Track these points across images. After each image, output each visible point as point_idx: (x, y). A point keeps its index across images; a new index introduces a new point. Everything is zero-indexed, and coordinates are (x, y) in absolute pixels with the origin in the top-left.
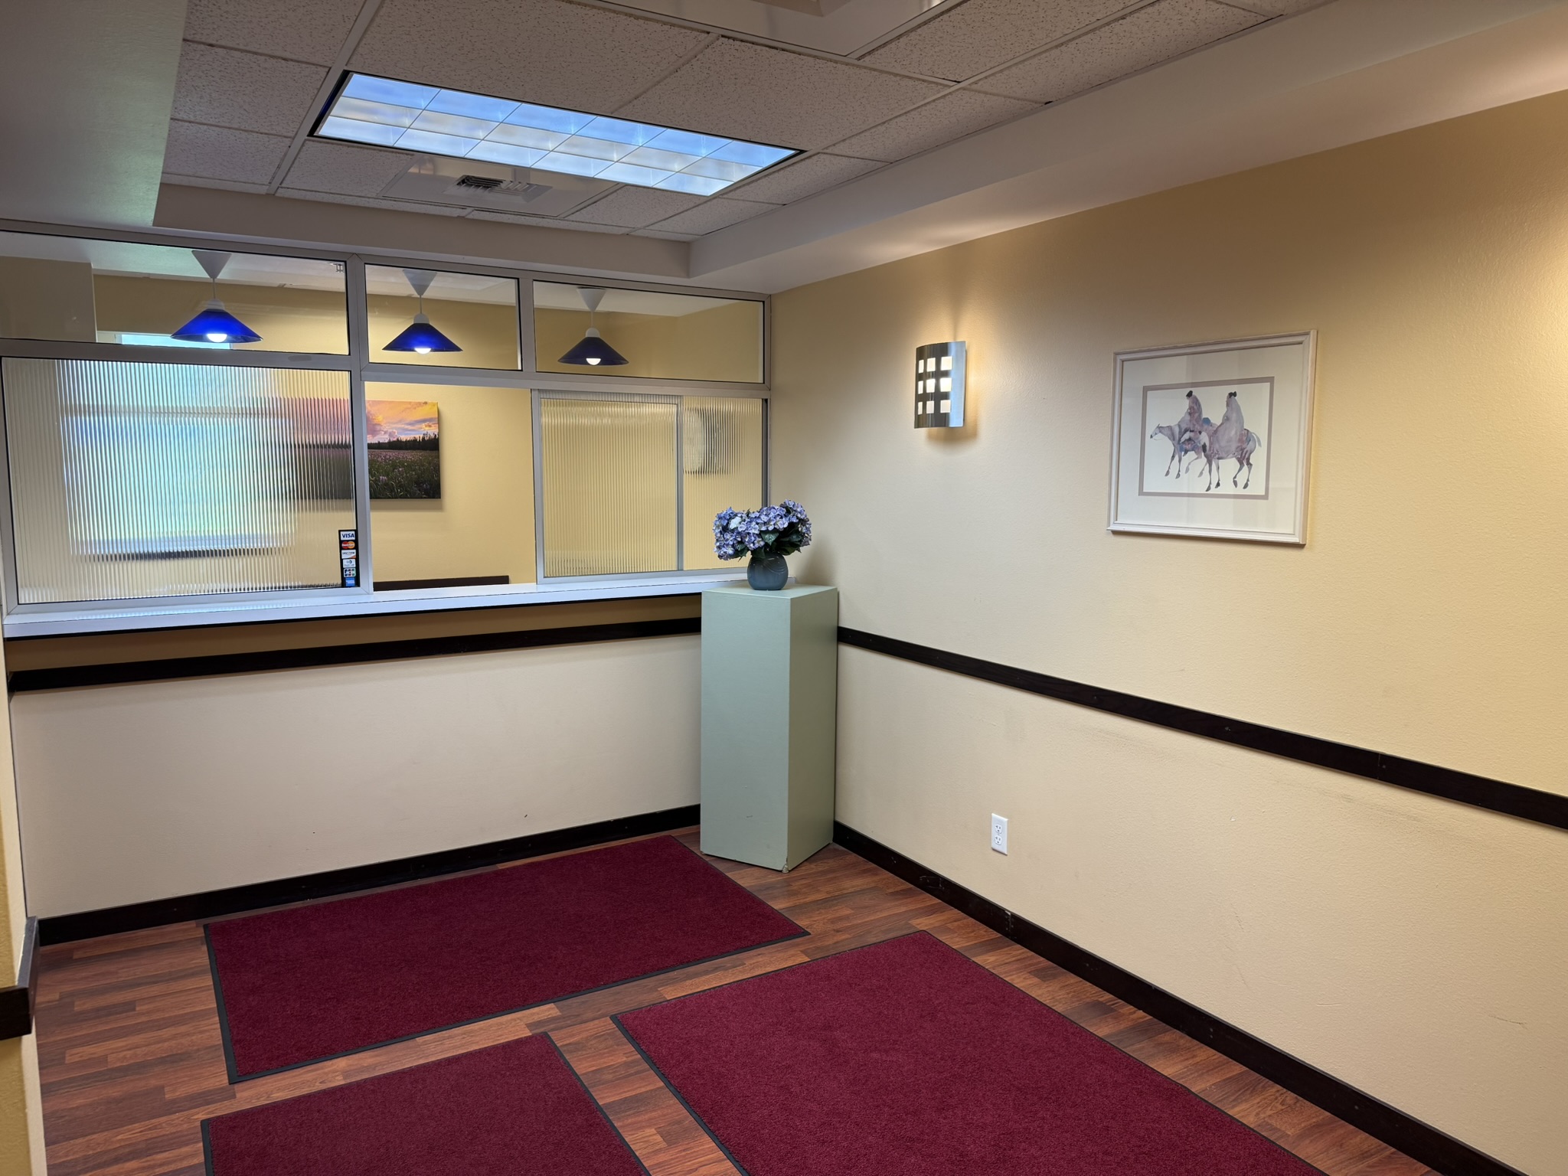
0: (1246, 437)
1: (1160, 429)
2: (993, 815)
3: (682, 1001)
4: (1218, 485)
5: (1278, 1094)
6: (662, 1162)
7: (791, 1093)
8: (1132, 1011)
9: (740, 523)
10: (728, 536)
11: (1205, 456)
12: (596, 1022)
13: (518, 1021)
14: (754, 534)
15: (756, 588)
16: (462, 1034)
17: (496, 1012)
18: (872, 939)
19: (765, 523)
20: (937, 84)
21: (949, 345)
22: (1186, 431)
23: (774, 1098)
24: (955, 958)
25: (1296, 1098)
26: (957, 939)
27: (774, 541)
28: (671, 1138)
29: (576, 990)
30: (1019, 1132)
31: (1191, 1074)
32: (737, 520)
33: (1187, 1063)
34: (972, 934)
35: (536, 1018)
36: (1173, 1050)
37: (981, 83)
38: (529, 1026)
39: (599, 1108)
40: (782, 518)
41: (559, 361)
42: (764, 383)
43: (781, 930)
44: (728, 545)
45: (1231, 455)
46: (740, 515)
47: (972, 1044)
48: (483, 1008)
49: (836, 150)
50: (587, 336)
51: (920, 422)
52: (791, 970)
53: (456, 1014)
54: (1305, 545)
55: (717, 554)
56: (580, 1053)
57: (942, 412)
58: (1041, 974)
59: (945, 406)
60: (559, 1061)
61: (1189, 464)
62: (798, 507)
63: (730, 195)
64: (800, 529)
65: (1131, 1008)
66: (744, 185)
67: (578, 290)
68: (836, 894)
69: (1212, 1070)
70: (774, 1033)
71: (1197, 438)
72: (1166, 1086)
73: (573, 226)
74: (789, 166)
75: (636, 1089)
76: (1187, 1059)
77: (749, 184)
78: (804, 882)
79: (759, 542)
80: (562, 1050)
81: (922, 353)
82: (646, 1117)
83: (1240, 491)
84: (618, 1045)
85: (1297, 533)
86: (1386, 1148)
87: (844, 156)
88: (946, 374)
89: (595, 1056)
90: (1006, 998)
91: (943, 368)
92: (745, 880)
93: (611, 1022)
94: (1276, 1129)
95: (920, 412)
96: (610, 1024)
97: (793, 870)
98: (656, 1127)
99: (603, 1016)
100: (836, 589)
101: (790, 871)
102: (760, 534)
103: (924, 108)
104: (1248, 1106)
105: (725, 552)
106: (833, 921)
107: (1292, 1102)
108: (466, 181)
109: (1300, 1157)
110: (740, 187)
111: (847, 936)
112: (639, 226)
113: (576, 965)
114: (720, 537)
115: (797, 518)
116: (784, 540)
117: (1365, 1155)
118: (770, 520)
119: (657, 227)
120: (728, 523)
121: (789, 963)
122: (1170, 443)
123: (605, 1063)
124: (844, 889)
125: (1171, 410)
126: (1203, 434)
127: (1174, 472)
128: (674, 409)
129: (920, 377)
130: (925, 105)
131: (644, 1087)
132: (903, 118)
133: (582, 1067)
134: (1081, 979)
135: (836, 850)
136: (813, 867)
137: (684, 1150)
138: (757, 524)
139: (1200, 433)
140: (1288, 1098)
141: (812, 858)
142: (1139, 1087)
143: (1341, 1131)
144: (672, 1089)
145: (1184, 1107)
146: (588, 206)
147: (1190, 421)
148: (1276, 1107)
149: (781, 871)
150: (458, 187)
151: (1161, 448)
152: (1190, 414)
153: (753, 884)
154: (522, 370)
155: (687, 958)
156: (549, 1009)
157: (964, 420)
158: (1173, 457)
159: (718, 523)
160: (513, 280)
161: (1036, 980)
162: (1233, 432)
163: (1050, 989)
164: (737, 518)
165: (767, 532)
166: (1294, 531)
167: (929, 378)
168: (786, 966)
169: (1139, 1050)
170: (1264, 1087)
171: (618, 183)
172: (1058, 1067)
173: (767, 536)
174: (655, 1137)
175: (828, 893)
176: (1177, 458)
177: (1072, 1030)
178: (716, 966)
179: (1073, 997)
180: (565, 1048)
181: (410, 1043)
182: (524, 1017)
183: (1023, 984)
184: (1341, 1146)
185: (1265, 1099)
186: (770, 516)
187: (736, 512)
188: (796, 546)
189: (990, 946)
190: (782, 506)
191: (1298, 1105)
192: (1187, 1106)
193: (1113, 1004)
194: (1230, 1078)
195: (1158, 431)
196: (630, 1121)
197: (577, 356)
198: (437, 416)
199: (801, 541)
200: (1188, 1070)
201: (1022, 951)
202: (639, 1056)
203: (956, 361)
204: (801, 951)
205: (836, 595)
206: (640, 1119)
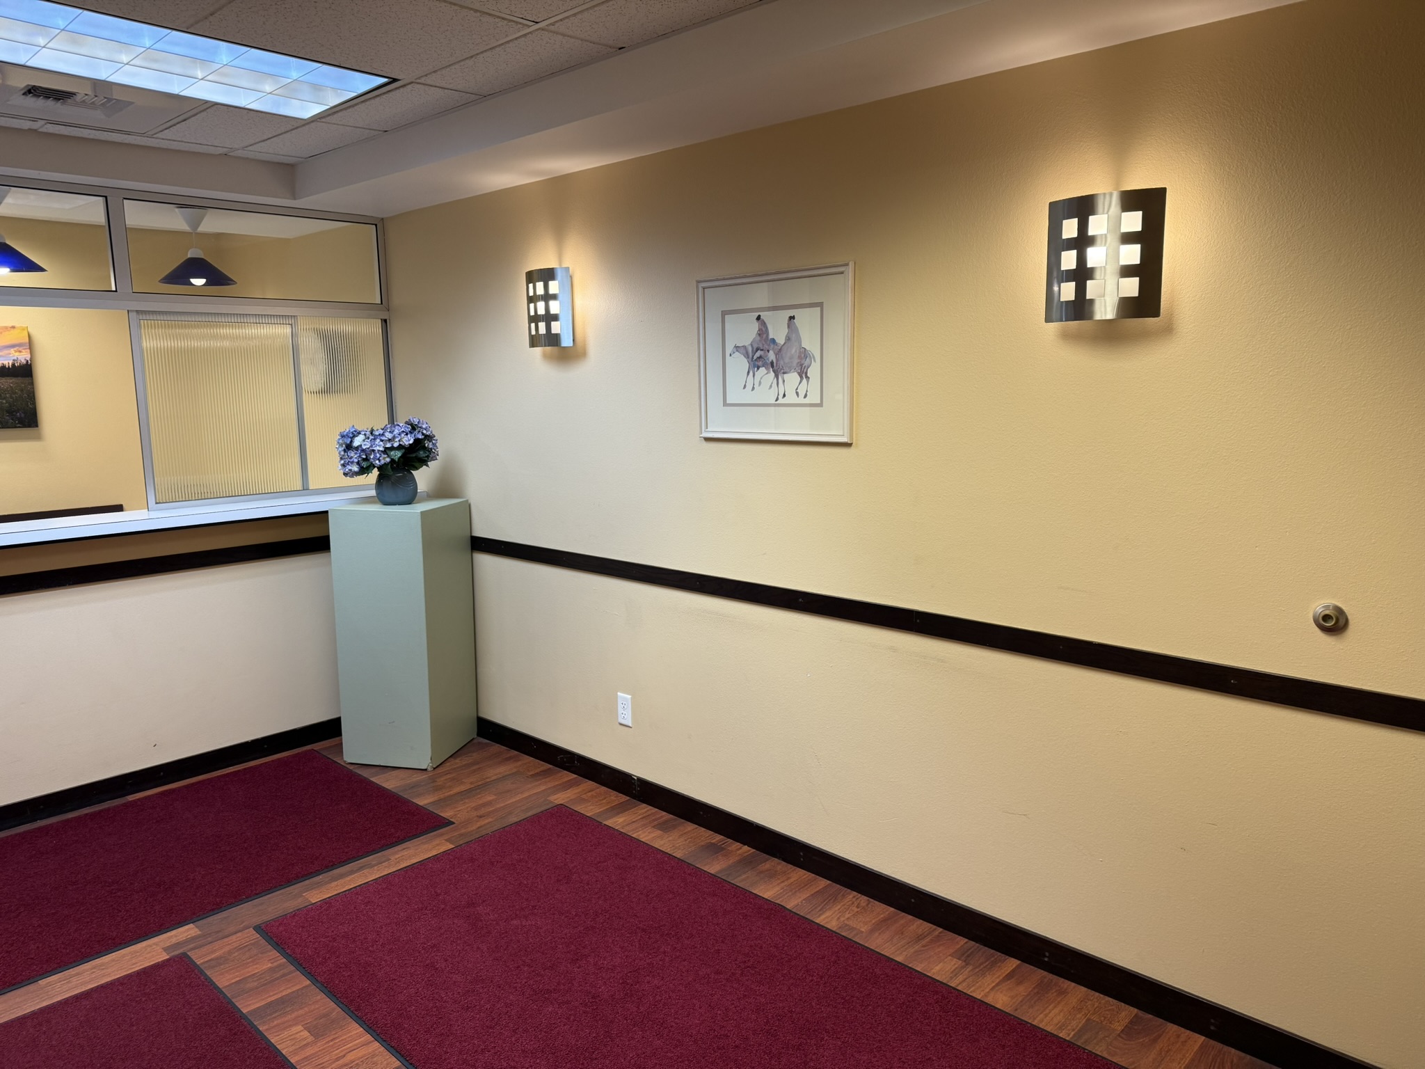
0: (804, 354)
1: (737, 348)
2: (619, 693)
3: (327, 903)
4: (784, 395)
5: (854, 899)
6: (310, 1056)
7: (437, 969)
8: (739, 847)
9: (364, 441)
10: (352, 454)
11: (774, 371)
12: (239, 934)
13: (155, 946)
14: (379, 451)
15: (386, 503)
16: (92, 969)
17: (129, 941)
18: (514, 819)
19: (389, 440)
20: (517, 23)
21: (555, 271)
22: (757, 350)
23: (420, 976)
24: (589, 825)
25: (868, 900)
26: (591, 807)
27: (400, 457)
28: (317, 1031)
29: (217, 907)
30: (644, 968)
31: (786, 893)
32: (361, 437)
33: (783, 885)
34: (604, 801)
35: (174, 941)
36: (772, 875)
37: (557, 25)
38: (165, 949)
39: (243, 1016)
40: (407, 434)
41: (160, 281)
42: (382, 303)
43: (427, 823)
44: (352, 462)
45: (793, 370)
46: (363, 433)
47: (603, 898)
48: (114, 939)
49: (429, 80)
50: (189, 256)
51: (534, 341)
52: (436, 858)
53: (83, 950)
54: (852, 444)
55: (342, 471)
56: (222, 967)
57: (553, 332)
58: (664, 827)
59: (556, 327)
60: (199, 978)
61: (761, 378)
62: (423, 424)
63: (328, 119)
64: (426, 445)
65: (738, 845)
66: (341, 110)
67: (177, 210)
68: (480, 783)
69: (803, 887)
70: (419, 918)
71: (767, 356)
72: (766, 907)
73: (164, 144)
74: (384, 93)
75: (281, 991)
76: (783, 882)
77: (346, 109)
78: (448, 776)
79: (384, 458)
80: (202, 967)
81: (531, 277)
82: (293, 1016)
83: (801, 400)
84: (262, 953)
85: (845, 434)
86: (935, 929)
87: (438, 87)
88: (554, 297)
89: (237, 967)
90: (633, 852)
91: (552, 291)
92: (389, 783)
93: (255, 932)
94: (853, 928)
95: (533, 332)
96: (253, 935)
97: (437, 767)
98: (303, 1024)
99: (247, 928)
100: (467, 501)
101: (434, 768)
102: (385, 451)
103: (507, 45)
104: (831, 913)
105: (350, 470)
106: (476, 809)
107: (865, 904)
108: (32, 91)
109: (871, 948)
110: (337, 112)
111: (490, 820)
112: (237, 147)
113: (216, 884)
114: (344, 455)
115: (423, 434)
116: (411, 455)
117: (920, 937)
118: (394, 437)
119: (257, 147)
120: (351, 442)
121: (434, 853)
122: (746, 360)
123: (249, 972)
124: (487, 778)
125: (743, 332)
126: (771, 352)
127: (749, 386)
128: (288, 330)
129: (531, 300)
130: (508, 42)
131: (289, 988)
132: (489, 53)
133: (223, 980)
134: (697, 826)
135: (479, 743)
136: (458, 762)
137: (332, 1040)
138: (382, 441)
139: (768, 351)
140: (862, 901)
141: (459, 753)
142: (745, 911)
143: (902, 922)
144: (318, 985)
145: (781, 922)
146: (178, 123)
147: (760, 341)
148: (853, 911)
149: (426, 770)
150: (23, 97)
151: (739, 364)
152: (759, 335)
153: (398, 785)
154: (116, 291)
155: (332, 861)
156: (188, 930)
157: (573, 340)
158: (748, 372)
159: (341, 441)
160: (101, 198)
161: (659, 832)
162: (794, 351)
163: (671, 838)
164: (361, 435)
165: (392, 448)
166: (844, 433)
167: (539, 301)
168: (430, 856)
169: (744, 880)
170: (843, 895)
171: (207, 102)
172: (677, 906)
173: (392, 453)
174: (302, 1033)
175: (471, 783)
176: (751, 373)
177: (689, 872)
178: (361, 865)
179: (690, 842)
180: (206, 965)
181: (32, 987)
182: (160, 942)
183: (647, 838)
184: (902, 933)
185: (844, 905)
186: (395, 433)
187: (360, 430)
188: (423, 462)
189: (619, 809)
190: (406, 423)
191: (869, 906)
192: (783, 921)
193: (723, 844)
194: (816, 892)
195: (735, 350)
196: (275, 1023)
197: (181, 275)
198: (27, 340)
199: (428, 457)
200: (784, 891)
201: (648, 808)
202: (285, 960)
203: (561, 286)
204: (446, 840)
205: (468, 507)
206: (286, 1019)
